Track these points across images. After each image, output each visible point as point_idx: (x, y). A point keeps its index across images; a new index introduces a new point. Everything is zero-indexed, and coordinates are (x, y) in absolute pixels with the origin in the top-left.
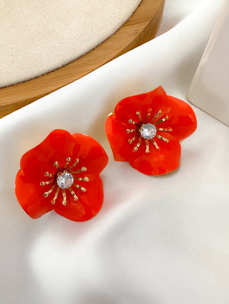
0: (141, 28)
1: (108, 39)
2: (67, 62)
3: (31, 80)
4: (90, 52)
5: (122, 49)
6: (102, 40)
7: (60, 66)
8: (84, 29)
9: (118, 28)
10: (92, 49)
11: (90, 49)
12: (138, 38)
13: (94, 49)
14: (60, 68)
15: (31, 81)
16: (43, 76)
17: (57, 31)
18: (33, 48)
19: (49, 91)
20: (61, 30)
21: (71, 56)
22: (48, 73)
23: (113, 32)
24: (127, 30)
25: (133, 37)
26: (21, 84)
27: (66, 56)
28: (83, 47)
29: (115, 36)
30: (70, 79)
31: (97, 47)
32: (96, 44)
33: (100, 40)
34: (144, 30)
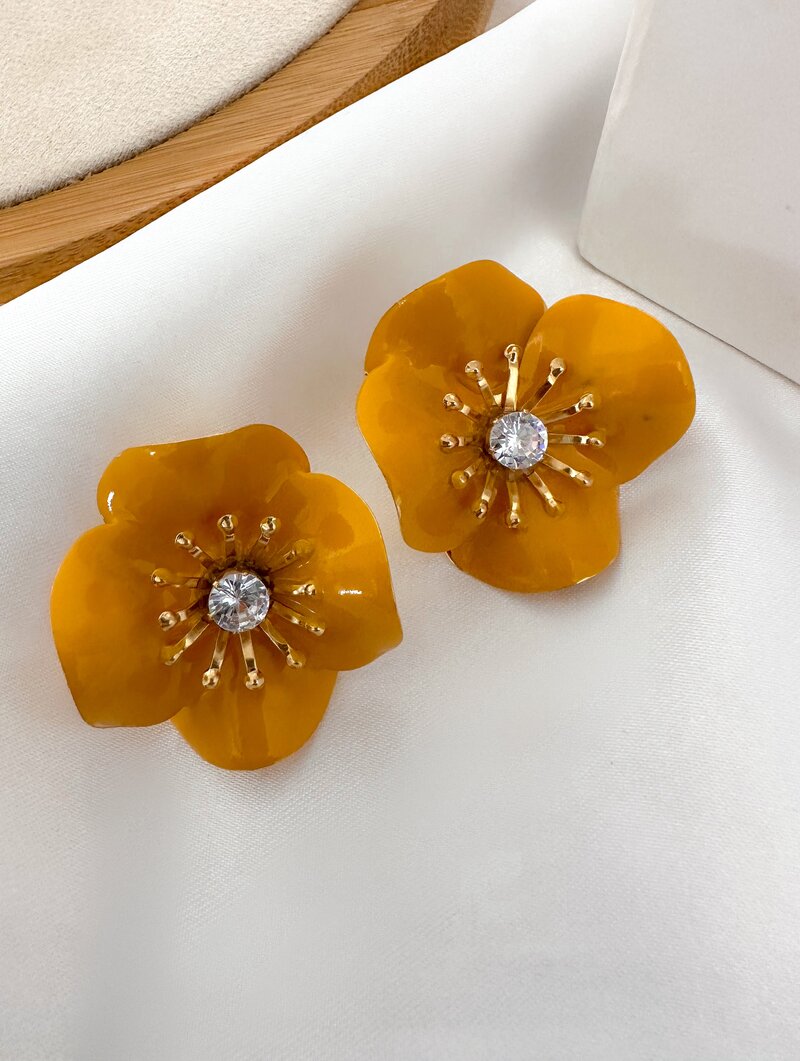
0: (414, 12)
1: (301, 52)
2: (165, 130)
3: (40, 194)
4: (242, 96)
5: (351, 83)
6: (282, 57)
7: (140, 144)
8: (223, 21)
9: (337, 15)
10: (250, 86)
11: (240, 87)
12: (407, 47)
13: (257, 86)
14: (141, 152)
15: (41, 200)
16: (82, 180)
17: (131, 30)
18: (50, 92)
19: (101, 229)
20: (142, 29)
21: (178, 109)
22: (100, 172)
23: (320, 31)
24: (367, 23)
25: (388, 42)
26: (8, 210)
27: (159, 113)
28: (219, 79)
29: (326, 42)
30: (172, 186)
31: (266, 79)
32: (264, 70)
33: (277, 56)
34: (426, 20)
